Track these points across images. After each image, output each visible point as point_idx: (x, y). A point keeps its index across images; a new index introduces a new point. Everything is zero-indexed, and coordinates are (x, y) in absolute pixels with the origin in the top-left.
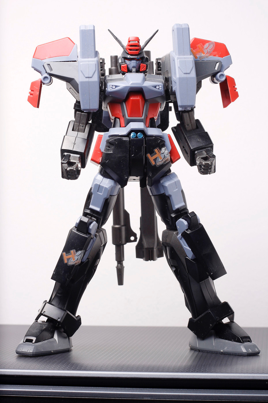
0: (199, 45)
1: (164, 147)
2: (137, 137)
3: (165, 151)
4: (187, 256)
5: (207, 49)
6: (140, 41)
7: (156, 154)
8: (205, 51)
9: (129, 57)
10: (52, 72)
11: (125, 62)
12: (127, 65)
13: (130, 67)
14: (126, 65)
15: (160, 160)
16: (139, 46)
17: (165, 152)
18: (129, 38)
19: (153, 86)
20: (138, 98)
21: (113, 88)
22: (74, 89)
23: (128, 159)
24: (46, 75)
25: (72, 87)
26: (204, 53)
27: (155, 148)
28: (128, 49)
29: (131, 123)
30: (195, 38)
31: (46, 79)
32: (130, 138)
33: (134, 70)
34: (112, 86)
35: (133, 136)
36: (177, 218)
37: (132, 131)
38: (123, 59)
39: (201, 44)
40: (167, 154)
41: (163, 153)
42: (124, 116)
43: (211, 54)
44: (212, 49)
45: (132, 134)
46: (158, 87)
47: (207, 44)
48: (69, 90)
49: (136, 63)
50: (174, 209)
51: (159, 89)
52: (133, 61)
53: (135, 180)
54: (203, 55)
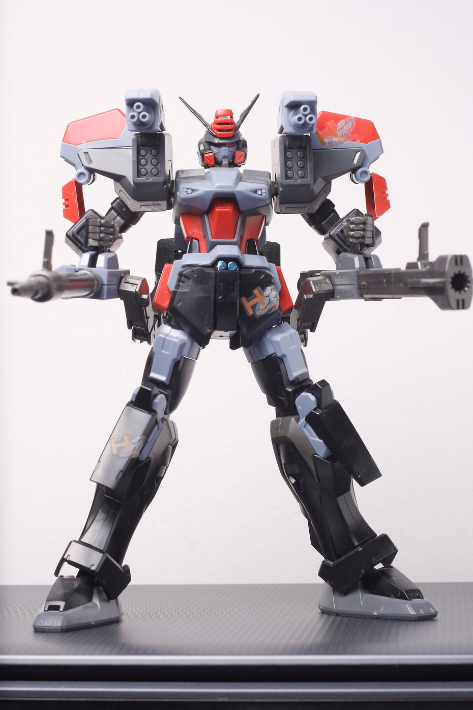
0: (329, 124)
1: (270, 286)
2: (227, 268)
3: (271, 292)
4: (316, 454)
5: (341, 129)
6: (234, 116)
7: (256, 297)
8: (339, 133)
9: (216, 142)
10: (92, 166)
11: (210, 149)
12: (214, 155)
13: (219, 157)
14: (211, 154)
15: (262, 307)
16: (233, 123)
17: (272, 294)
18: (217, 112)
19: (251, 191)
20: (228, 209)
21: (188, 194)
22: (126, 193)
23: (213, 302)
24: (82, 170)
25: (123, 190)
26: (336, 136)
27: (254, 287)
28: (216, 129)
29: (218, 246)
30: (323, 111)
31: (82, 176)
32: (216, 270)
33: (225, 162)
34: (187, 189)
35: (221, 266)
36: (297, 393)
37: (219, 259)
38: (206, 145)
39: (333, 121)
40: (275, 298)
41: (268, 296)
42: (205, 236)
43: (348, 138)
44: (350, 129)
45: (220, 264)
46: (259, 193)
47: (343, 122)
48: (118, 193)
49: (229, 151)
50: (291, 379)
51: (261, 195)
52: (223, 148)
53: (222, 336)
54: (334, 139)
